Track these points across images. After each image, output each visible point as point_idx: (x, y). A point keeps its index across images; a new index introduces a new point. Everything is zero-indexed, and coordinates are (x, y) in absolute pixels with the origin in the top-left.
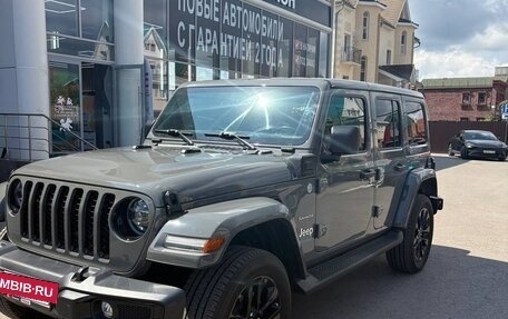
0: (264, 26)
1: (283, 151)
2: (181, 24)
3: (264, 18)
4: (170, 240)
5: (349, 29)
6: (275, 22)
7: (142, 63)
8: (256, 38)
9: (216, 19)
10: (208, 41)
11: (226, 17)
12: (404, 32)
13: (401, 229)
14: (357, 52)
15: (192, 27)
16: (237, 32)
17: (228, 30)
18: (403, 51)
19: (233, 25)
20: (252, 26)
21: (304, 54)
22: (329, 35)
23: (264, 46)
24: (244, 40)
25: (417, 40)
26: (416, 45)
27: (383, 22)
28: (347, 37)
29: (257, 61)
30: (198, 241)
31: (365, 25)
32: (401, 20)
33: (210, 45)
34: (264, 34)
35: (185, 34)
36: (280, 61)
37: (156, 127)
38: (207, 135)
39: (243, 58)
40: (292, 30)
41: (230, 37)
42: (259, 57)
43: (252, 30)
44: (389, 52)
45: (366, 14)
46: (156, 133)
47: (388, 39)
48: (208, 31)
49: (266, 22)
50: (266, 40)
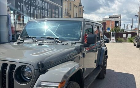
0: (44, 5)
1: (71, 43)
2: (19, 3)
3: (44, 3)
4: (43, 84)
5: (66, 7)
6: (47, 4)
7: (7, 15)
8: (41, 8)
9: (29, 2)
10: (27, 9)
11: (32, 2)
12: (80, 9)
13: (101, 66)
14: (68, 13)
15: (22, 4)
16: (36, 6)
17: (33, 6)
18: (80, 14)
19: (35, 4)
20: (40, 5)
21: (55, 13)
22: (62, 8)
23: (44, 11)
24: (38, 9)
25: (84, 11)
26: (83, 12)
27: (75, 6)
28: (65, 9)
29: (42, 15)
30: (56, 83)
31: (70, 6)
32: (79, 5)
33: (28, 10)
34: (44, 7)
35: (20, 6)
36: (49, 15)
37: (21, 35)
38: (41, 38)
39: (38, 14)
40: (52, 7)
41: (34, 8)
42: (43, 14)
43: (40, 6)
44: (76, 14)
45: (70, 3)
46: (21, 37)
47: (76, 10)
48: (27, 6)
49: (44, 4)
50: (44, 9)
